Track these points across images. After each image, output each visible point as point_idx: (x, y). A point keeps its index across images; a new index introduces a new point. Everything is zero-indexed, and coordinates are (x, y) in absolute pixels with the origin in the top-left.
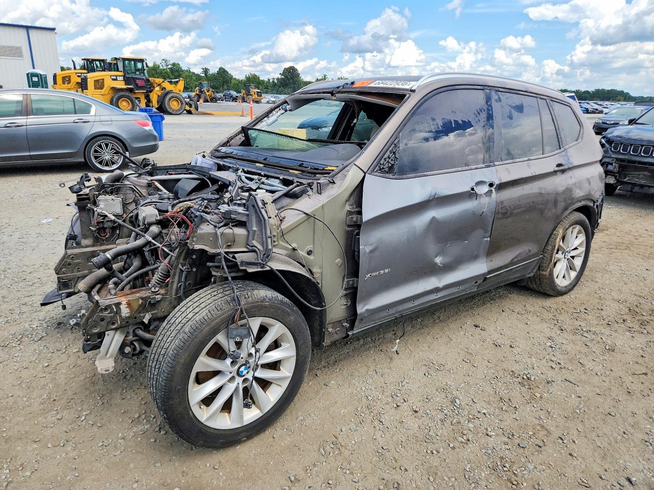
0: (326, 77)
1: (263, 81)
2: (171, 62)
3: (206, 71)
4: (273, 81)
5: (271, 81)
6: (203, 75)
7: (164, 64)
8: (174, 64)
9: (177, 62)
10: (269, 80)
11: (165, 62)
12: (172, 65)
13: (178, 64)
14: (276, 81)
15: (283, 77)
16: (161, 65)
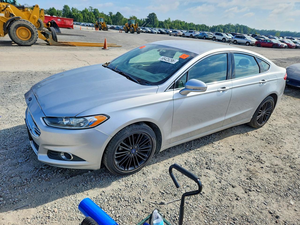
0: (170, 19)
1: (138, 20)
2: (94, 8)
3: (111, 13)
4: (143, 20)
5: (142, 20)
6: (109, 16)
7: (90, 9)
8: (95, 10)
9: (96, 8)
10: (141, 19)
11: (91, 8)
12: (94, 10)
13: (97, 9)
14: (145, 20)
15: (148, 18)
16: (89, 10)
